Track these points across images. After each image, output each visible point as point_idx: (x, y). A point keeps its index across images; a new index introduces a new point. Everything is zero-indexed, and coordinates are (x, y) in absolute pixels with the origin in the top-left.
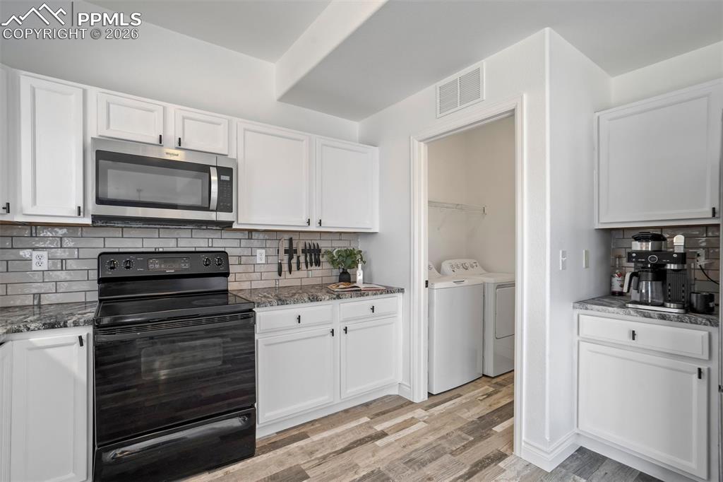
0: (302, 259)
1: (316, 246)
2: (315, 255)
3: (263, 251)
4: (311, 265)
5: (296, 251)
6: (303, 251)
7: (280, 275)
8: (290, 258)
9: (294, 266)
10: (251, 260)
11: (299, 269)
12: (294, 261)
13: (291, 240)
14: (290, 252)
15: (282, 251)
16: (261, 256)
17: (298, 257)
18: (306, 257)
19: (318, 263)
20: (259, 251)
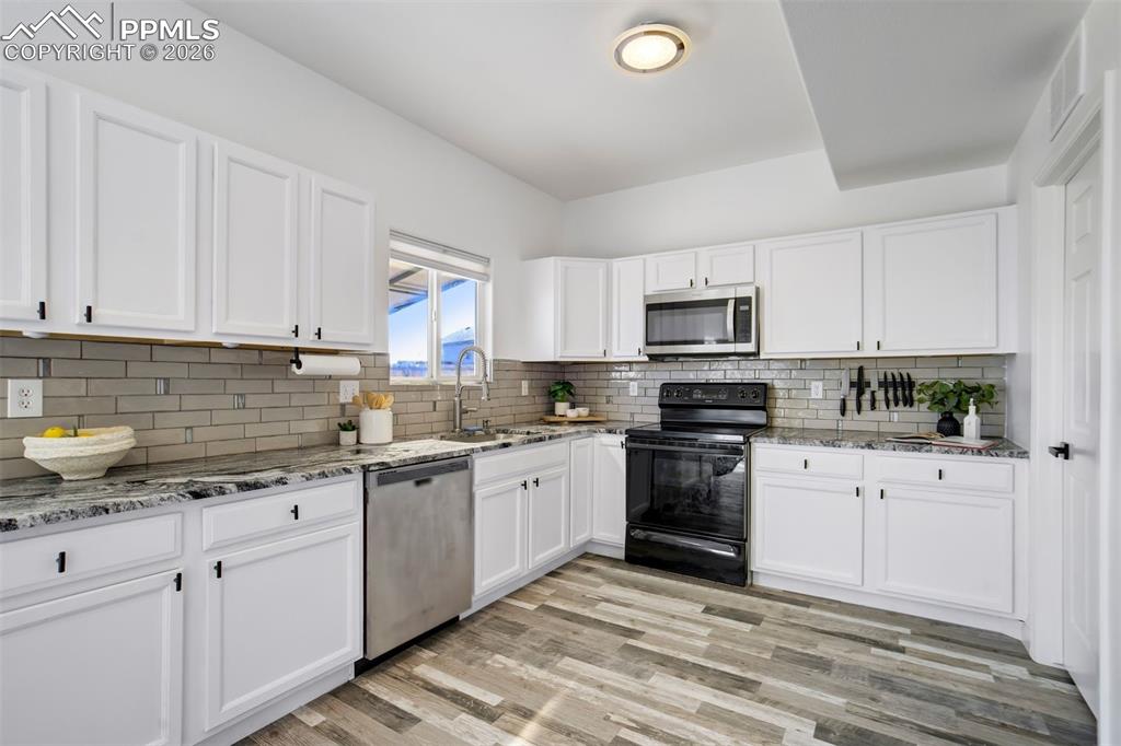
0: (880, 395)
1: (905, 377)
2: (904, 390)
3: (820, 384)
4: (897, 404)
5: (868, 384)
6: (884, 384)
7: (843, 414)
8: (860, 393)
9: (866, 404)
10: (802, 394)
11: (873, 407)
12: (867, 396)
13: (861, 370)
14: (860, 385)
15: (846, 384)
16: (817, 389)
17: (873, 393)
18: (886, 392)
19: (909, 402)
20: (814, 384)
